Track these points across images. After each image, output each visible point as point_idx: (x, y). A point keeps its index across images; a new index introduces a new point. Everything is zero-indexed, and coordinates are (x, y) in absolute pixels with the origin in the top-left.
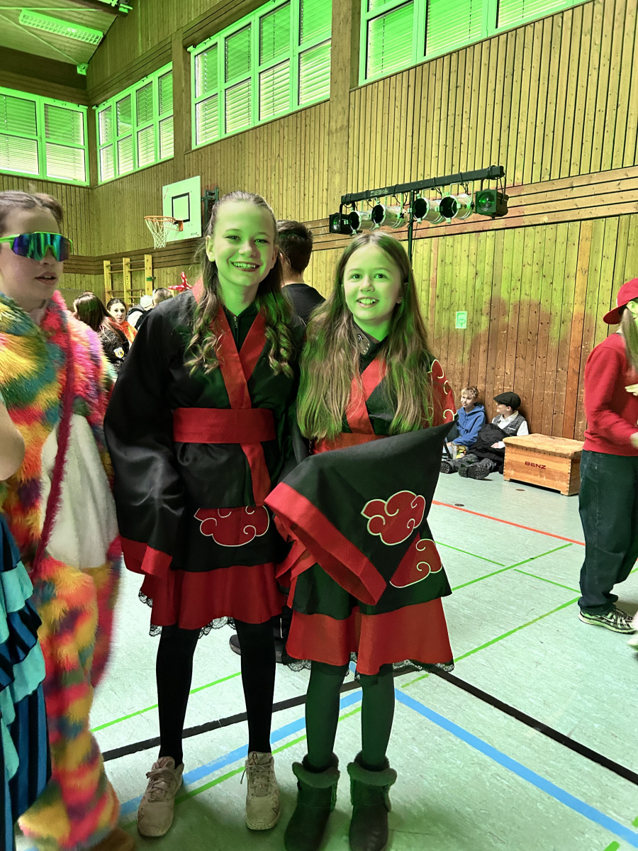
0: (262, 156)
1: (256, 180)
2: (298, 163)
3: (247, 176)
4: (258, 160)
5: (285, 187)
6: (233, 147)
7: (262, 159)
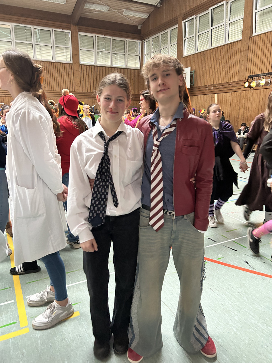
0: (213, 59)
1: (210, 68)
2: (227, 62)
3: (206, 66)
4: (211, 61)
5: (222, 70)
6: (201, 56)
7: (213, 60)
